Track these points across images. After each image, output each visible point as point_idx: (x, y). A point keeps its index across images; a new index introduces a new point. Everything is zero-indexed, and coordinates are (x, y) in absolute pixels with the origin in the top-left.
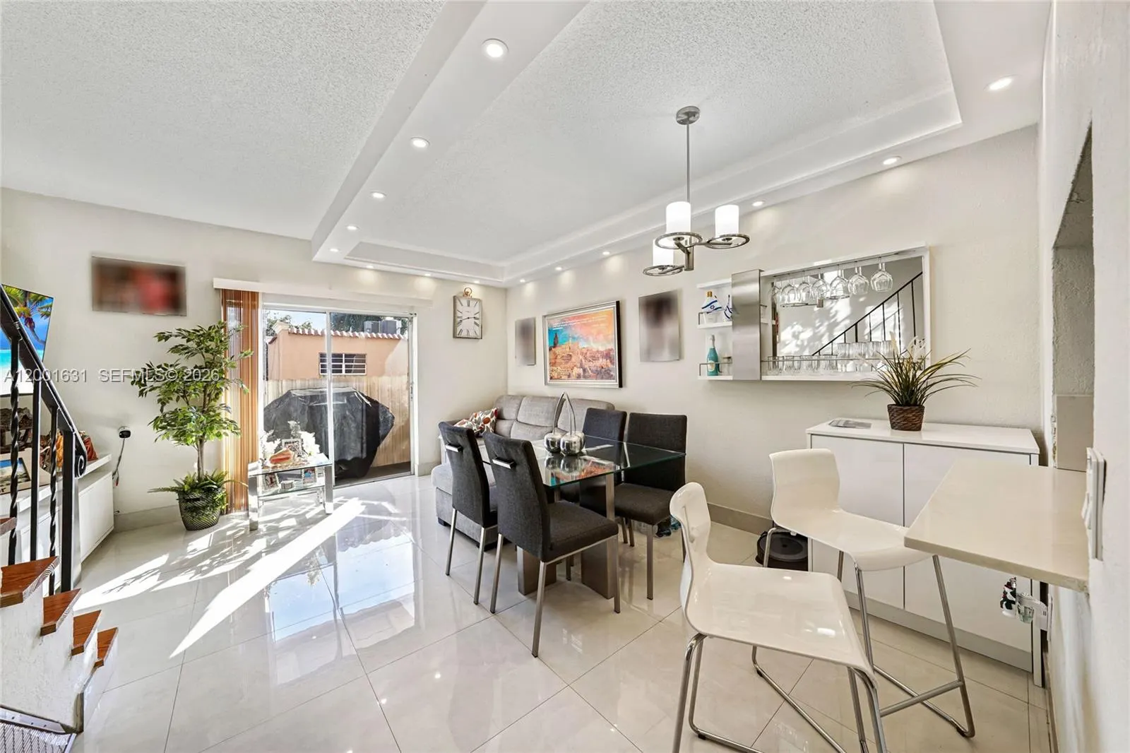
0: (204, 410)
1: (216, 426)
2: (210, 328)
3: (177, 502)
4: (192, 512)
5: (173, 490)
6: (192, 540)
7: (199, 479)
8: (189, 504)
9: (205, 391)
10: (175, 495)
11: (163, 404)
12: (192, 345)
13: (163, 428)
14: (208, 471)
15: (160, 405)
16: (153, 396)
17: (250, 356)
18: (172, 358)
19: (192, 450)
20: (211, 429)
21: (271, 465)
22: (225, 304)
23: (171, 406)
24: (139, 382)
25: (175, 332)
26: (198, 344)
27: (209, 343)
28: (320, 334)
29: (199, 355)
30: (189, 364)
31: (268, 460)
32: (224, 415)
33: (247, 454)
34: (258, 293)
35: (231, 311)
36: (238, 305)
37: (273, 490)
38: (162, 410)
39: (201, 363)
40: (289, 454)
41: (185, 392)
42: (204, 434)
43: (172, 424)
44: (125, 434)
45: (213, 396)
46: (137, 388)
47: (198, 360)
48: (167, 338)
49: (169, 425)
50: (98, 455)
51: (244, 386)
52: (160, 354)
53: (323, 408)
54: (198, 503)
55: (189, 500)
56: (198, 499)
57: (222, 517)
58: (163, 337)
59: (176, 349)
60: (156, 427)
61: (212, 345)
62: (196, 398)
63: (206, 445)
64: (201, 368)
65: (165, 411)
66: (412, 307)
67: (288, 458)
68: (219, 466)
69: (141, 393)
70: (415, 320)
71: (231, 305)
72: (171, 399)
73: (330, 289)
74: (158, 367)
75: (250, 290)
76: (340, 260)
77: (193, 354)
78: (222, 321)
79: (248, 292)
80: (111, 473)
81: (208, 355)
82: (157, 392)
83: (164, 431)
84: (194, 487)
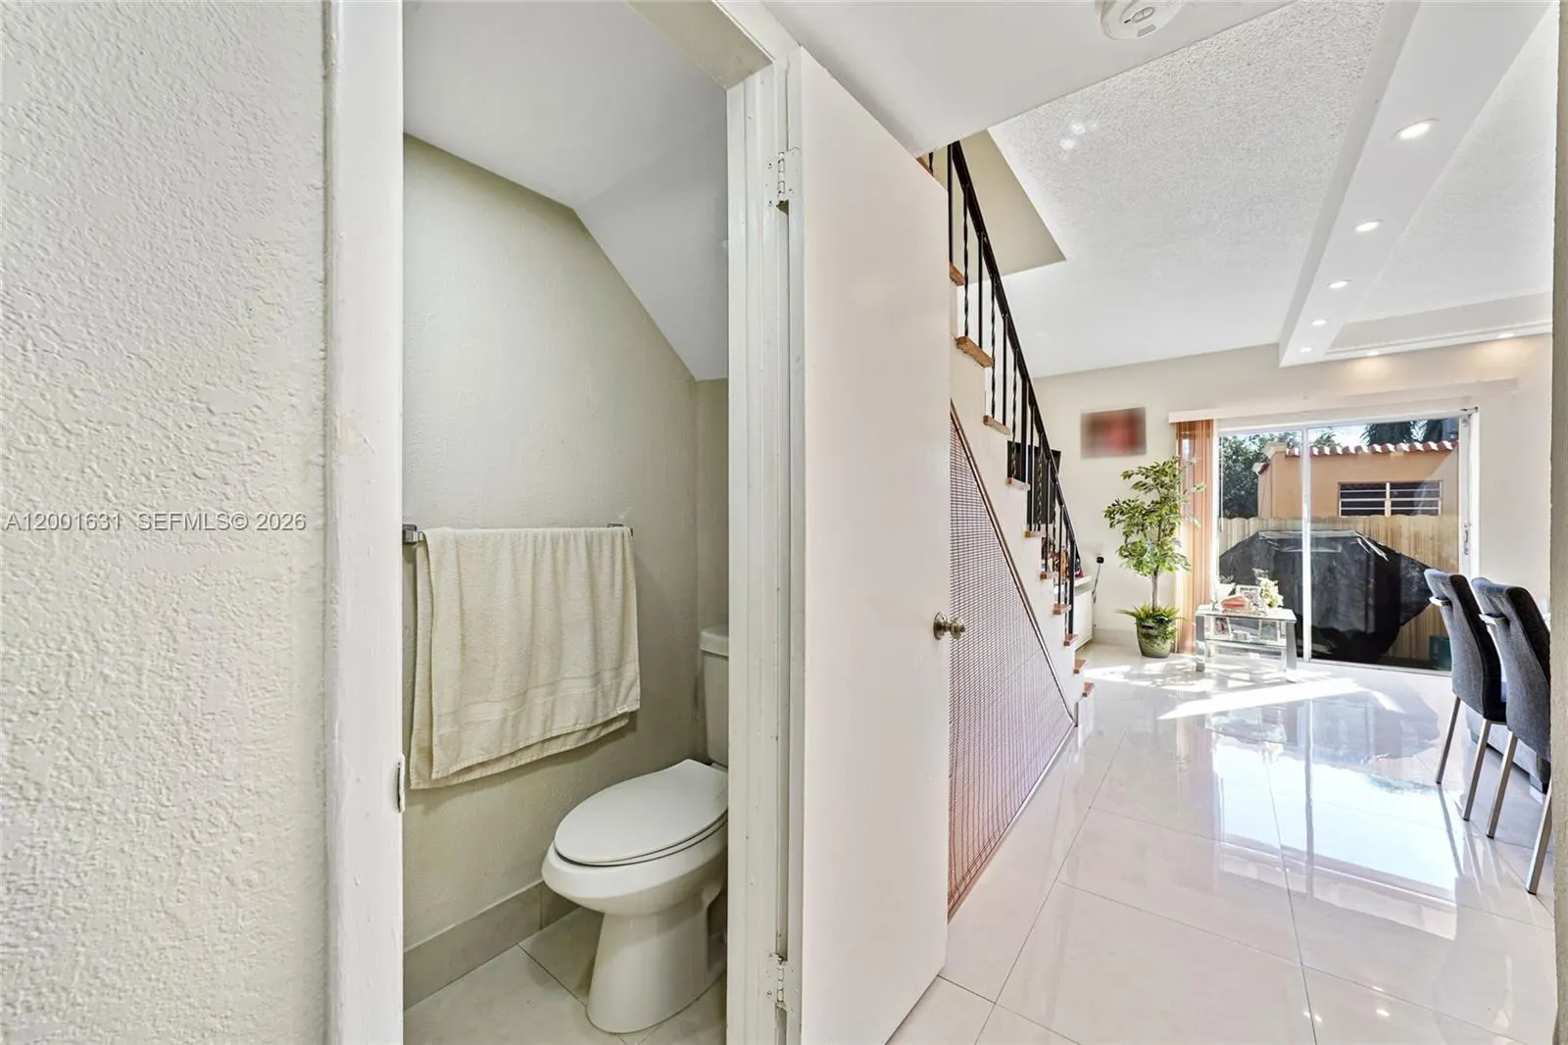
0: (1161, 545)
1: (1168, 559)
2: (1164, 464)
3: (1135, 626)
4: (1147, 638)
5: (1133, 614)
6: (1149, 662)
7: (1153, 609)
8: (1144, 631)
9: (1160, 526)
10: (1134, 619)
11: (1127, 536)
12: (1150, 481)
13: (1126, 556)
14: (1161, 604)
15: (1124, 537)
16: (1120, 528)
17: (1203, 490)
18: (1133, 494)
19: (1149, 579)
20: (1164, 562)
21: (1221, 609)
22: (1180, 437)
23: (1134, 538)
24: (1110, 514)
25: (1136, 470)
26: (1155, 480)
27: (1163, 478)
28: (1353, 451)
29: (1155, 490)
30: (1147, 499)
31: (1219, 603)
32: (1177, 550)
33: (1199, 596)
34: (1212, 420)
35: (1186, 442)
36: (1192, 437)
37: (1225, 637)
38: (1126, 541)
39: (1157, 498)
40: (1244, 601)
41: (1143, 525)
42: (1158, 567)
43: (1133, 554)
44: (1100, 560)
45: (1167, 532)
46: (1108, 521)
47: (1155, 495)
48: (1130, 476)
49: (1130, 554)
50: (1084, 574)
51: (1196, 521)
52: (1125, 492)
53: (1298, 555)
54: (1151, 631)
55: (1144, 627)
56: (1151, 628)
57: (1172, 654)
58: (1127, 476)
59: (1137, 486)
60: (1121, 554)
61: (1167, 480)
62: (1153, 531)
63: (1160, 578)
64: (1157, 503)
65: (1128, 541)
66: (1466, 399)
67: (1242, 606)
68: (1172, 601)
69: (1111, 525)
70: (1476, 418)
71: (1185, 437)
72: (1132, 532)
73: (1306, 398)
74: (1124, 502)
75: (1203, 419)
76: (1321, 357)
77: (1150, 490)
78: (1177, 455)
79: (1202, 421)
80: (1091, 592)
81: (1163, 490)
82: (1122, 525)
83: (1127, 559)
84: (1148, 616)
